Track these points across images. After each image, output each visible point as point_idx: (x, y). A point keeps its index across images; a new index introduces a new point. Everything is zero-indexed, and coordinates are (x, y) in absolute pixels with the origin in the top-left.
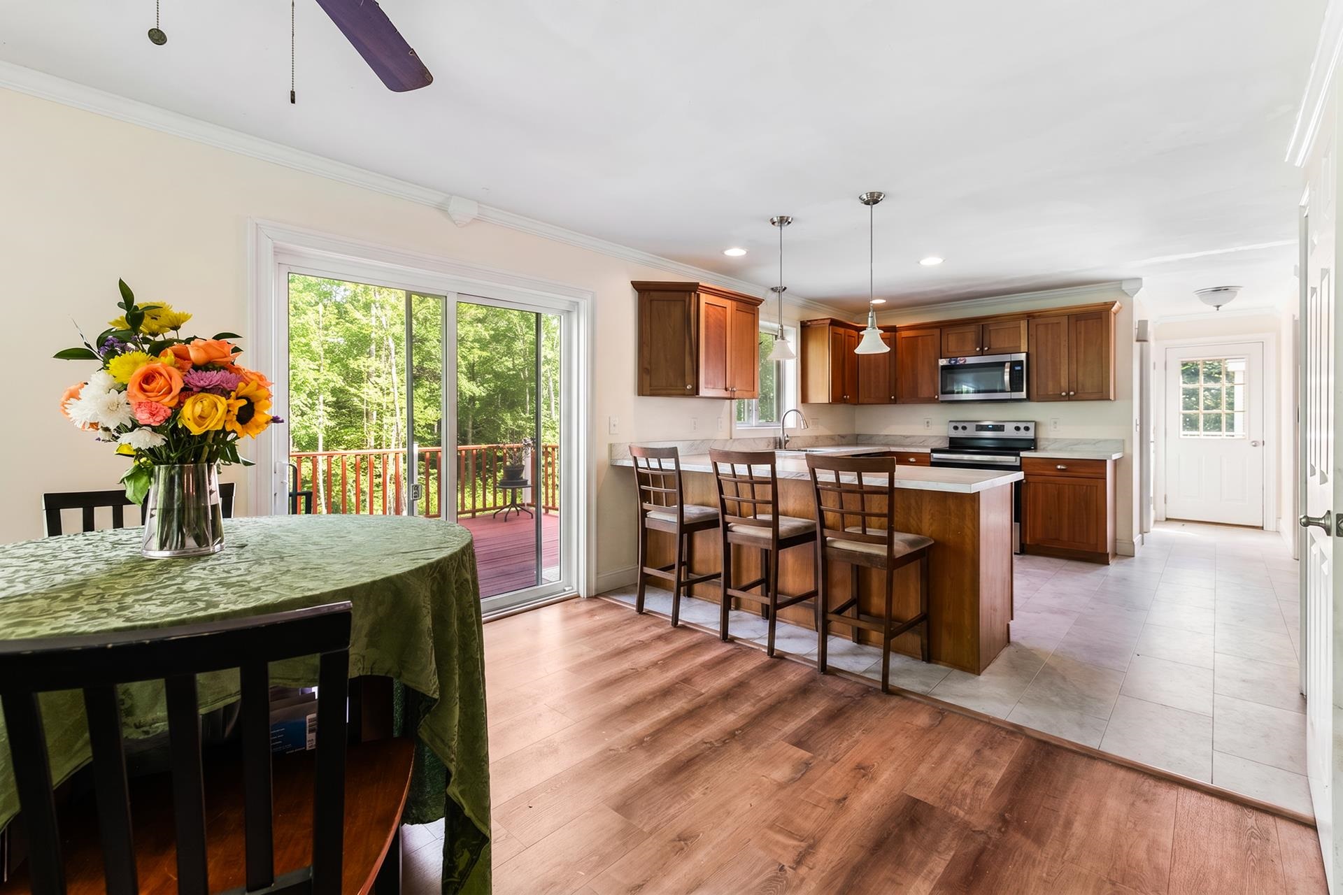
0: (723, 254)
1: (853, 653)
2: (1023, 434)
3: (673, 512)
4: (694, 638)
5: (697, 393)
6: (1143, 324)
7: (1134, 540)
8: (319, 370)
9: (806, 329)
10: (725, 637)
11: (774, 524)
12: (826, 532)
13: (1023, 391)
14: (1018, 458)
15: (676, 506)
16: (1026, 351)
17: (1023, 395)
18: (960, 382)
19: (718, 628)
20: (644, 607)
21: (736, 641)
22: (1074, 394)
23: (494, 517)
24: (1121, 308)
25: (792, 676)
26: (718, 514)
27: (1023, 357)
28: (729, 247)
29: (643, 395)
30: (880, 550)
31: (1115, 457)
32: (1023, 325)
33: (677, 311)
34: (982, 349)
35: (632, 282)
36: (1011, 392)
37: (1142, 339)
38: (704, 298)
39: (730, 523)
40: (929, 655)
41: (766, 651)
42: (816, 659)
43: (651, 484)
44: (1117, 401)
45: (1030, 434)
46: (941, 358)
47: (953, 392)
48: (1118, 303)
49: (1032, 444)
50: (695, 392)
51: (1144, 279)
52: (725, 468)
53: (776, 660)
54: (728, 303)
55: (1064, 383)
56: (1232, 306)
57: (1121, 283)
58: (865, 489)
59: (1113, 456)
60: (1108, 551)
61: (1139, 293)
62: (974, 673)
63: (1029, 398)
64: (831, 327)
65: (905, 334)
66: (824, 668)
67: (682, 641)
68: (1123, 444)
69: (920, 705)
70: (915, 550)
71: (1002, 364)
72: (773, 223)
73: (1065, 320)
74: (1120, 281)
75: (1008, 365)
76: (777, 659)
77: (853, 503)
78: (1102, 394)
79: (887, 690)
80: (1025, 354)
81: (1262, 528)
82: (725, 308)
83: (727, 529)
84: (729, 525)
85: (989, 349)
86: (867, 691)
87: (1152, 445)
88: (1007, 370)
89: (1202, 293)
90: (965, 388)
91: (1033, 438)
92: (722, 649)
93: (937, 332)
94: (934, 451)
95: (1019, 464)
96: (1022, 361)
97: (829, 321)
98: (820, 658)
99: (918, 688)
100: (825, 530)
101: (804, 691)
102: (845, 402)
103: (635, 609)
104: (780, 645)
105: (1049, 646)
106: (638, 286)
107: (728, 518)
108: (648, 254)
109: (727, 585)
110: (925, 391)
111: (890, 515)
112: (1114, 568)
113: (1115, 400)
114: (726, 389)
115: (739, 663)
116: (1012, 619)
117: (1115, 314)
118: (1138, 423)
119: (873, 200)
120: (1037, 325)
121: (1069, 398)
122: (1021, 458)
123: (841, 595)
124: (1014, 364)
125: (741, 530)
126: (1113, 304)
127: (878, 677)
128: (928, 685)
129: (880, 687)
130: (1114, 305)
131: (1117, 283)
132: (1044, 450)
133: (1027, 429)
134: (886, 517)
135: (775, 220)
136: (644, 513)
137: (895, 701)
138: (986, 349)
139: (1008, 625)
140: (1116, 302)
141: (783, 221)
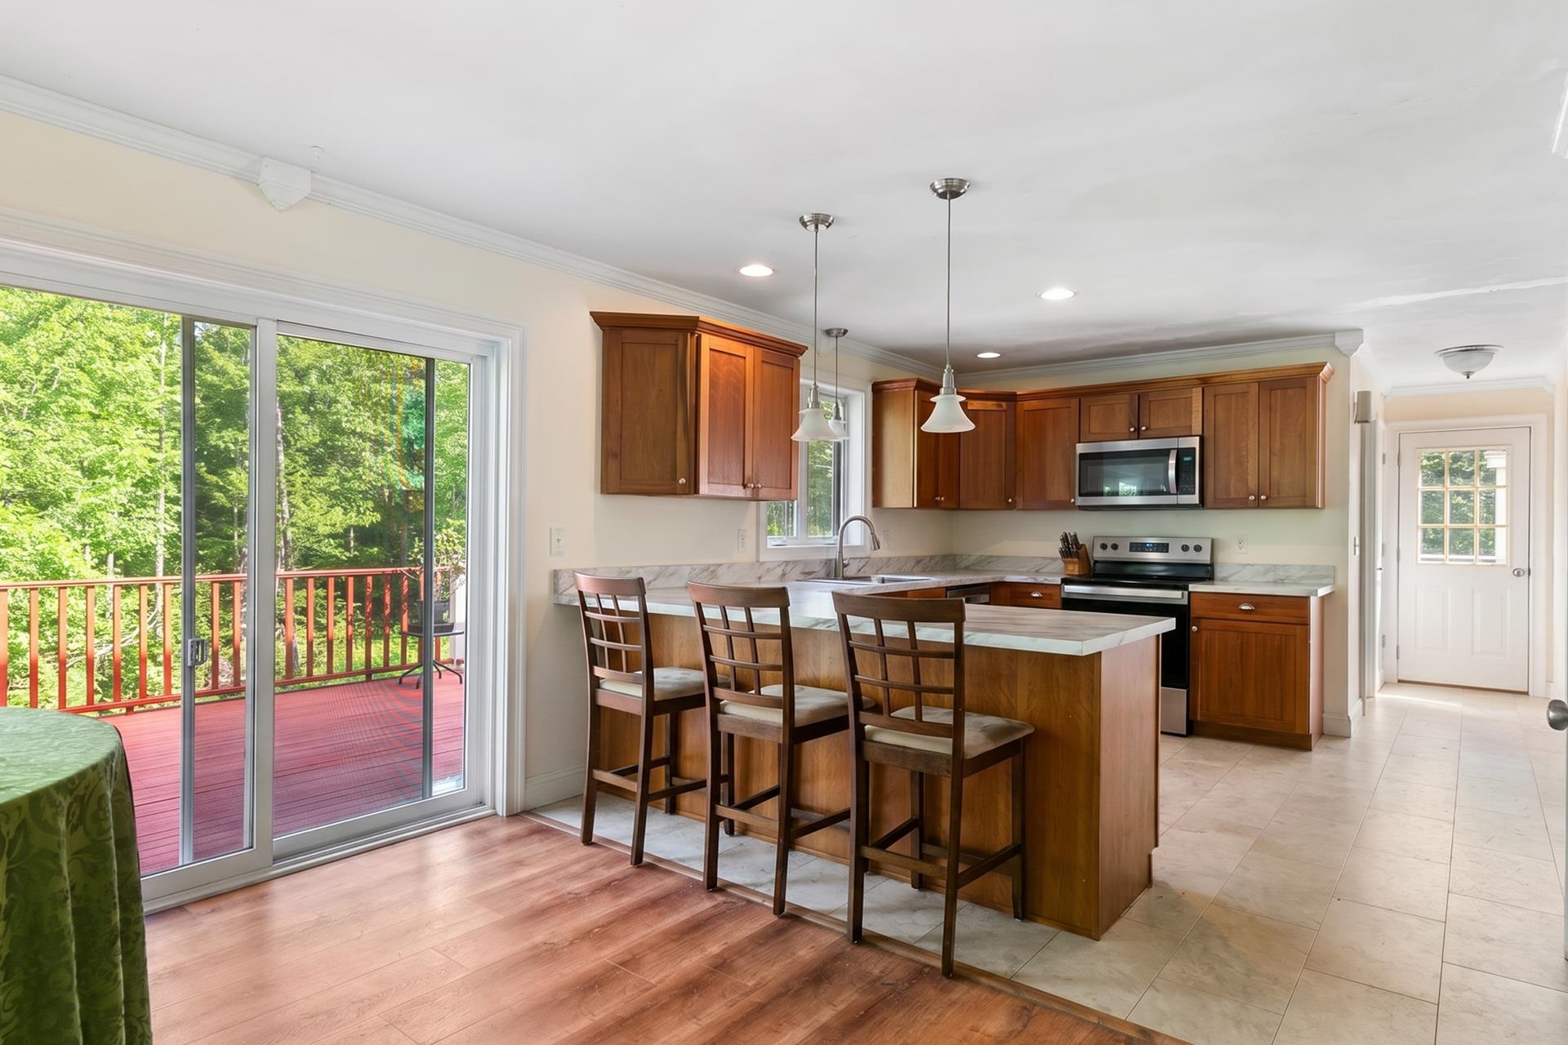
0: (738, 272)
1: (910, 908)
2: (1191, 557)
3: (635, 682)
4: (669, 883)
5: (696, 491)
6: (1365, 397)
7: (1349, 715)
8: (159, 448)
9: (879, 393)
10: (712, 884)
11: (787, 704)
12: (865, 716)
13: (1194, 493)
14: (1187, 592)
15: (641, 672)
16: (1200, 433)
17: (1194, 499)
18: (1116, 478)
19: (701, 866)
20: (594, 832)
21: (730, 890)
22: (1265, 499)
23: (400, 682)
24: (1332, 373)
25: (806, 949)
26: (703, 687)
27: (1194, 442)
28: (745, 264)
29: (608, 494)
30: (942, 746)
31: (1322, 592)
32: (1197, 394)
33: (664, 362)
34: (1138, 430)
35: (591, 313)
36: (1177, 494)
37: (1363, 419)
38: (708, 341)
39: (722, 700)
40: (1024, 909)
41: (771, 905)
42: (844, 918)
43: (605, 638)
44: (1326, 511)
45: (1204, 557)
46: (1079, 442)
47: (1101, 494)
48: (1328, 364)
49: (1206, 573)
50: (693, 488)
51: (1365, 331)
52: (712, 613)
53: (788, 921)
54: (748, 352)
55: (1252, 482)
56: (1490, 373)
57: (1334, 337)
58: (920, 648)
59: (1319, 591)
60: (1311, 732)
61: (1358, 350)
62: (1090, 937)
63: (1202, 503)
64: (916, 392)
65: (1028, 405)
66: (858, 935)
67: (651, 887)
68: (1332, 573)
69: (999, 997)
70: (999, 745)
71: (1165, 453)
72: (804, 224)
73: (1254, 388)
74: (1332, 333)
75: (1173, 455)
76: (789, 917)
77: (899, 670)
78: (1305, 500)
79: (952, 972)
80: (1198, 438)
81: (1527, 693)
82: (745, 358)
83: (717, 708)
84: (721, 703)
85: (1147, 429)
86: (920, 973)
87: (1379, 573)
88: (1172, 462)
89: (1446, 353)
90: (1123, 486)
91: (1209, 562)
92: (705, 904)
93: (1074, 402)
94: (1066, 581)
95: (1186, 603)
96: (1194, 449)
97: (914, 384)
98: (852, 918)
99: (1001, 967)
100: (861, 713)
101: (818, 977)
102: (936, 505)
103: (579, 835)
104: (794, 896)
105: (1208, 887)
106: (599, 318)
107: (720, 692)
108: (617, 269)
109: (715, 799)
110: (1056, 491)
111: (958, 691)
112: (1319, 756)
113: (1323, 507)
114: (745, 486)
115: (728, 926)
116: (1156, 845)
117: (1325, 383)
118: (1357, 543)
119: (952, 191)
120: (1215, 396)
121: (1259, 505)
122: (1189, 593)
123: (896, 812)
124: (1182, 453)
125: (739, 711)
126: (1322, 366)
127: (936, 947)
128: (1015, 960)
129: (938, 964)
130: (1324, 366)
131: (1326, 336)
132: (1224, 580)
133: (1198, 549)
134: (951, 693)
135: (806, 218)
136: (596, 683)
137: (960, 991)
138: (1144, 428)
139: (1150, 856)
140: (1326, 363)
141: (820, 220)
